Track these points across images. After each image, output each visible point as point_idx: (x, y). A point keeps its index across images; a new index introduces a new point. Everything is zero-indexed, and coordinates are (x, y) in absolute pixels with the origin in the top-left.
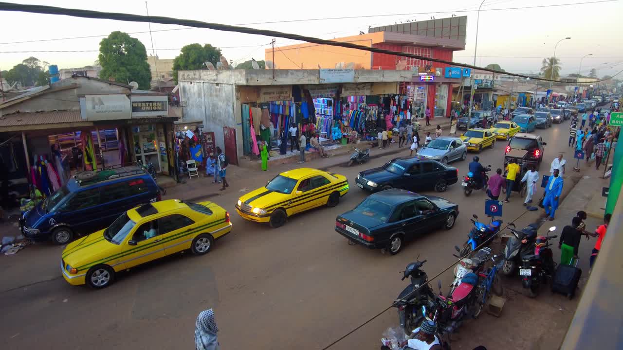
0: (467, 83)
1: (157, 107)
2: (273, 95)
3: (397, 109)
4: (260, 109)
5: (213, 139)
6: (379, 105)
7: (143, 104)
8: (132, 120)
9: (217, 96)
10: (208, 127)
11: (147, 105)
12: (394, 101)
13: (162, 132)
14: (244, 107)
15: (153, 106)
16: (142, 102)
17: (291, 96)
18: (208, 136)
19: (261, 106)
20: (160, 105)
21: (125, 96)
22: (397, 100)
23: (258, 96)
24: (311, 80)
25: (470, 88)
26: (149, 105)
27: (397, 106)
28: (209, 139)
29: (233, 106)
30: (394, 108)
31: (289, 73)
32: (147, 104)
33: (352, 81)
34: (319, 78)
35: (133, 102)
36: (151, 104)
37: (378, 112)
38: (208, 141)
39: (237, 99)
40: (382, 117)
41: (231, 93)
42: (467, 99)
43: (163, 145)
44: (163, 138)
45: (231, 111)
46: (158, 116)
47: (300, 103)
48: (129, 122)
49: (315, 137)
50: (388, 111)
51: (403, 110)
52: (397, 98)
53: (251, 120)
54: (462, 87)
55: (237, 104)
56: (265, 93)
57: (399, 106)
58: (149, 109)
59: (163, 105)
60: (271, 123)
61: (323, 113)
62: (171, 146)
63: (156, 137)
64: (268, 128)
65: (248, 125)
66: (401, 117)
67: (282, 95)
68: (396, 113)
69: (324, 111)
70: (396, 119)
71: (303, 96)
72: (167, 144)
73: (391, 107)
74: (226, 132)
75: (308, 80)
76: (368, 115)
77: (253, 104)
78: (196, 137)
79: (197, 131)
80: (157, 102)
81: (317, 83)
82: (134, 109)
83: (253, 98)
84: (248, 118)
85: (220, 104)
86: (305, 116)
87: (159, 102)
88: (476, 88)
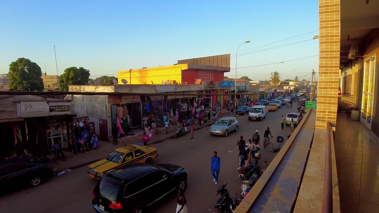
0: (232, 89)
1: (64, 109)
2: (129, 100)
3: (197, 105)
4: (122, 108)
5: (94, 127)
6: (188, 103)
7: (56, 107)
8: (49, 116)
9: (95, 101)
10: (91, 120)
11: (59, 108)
12: (196, 101)
13: (65, 123)
14: (113, 107)
15: (62, 109)
16: (55, 106)
17: (140, 100)
18: (91, 125)
19: (122, 106)
20: (66, 108)
21: (45, 103)
22: (197, 100)
23: (121, 101)
24: (151, 91)
25: (234, 91)
26: (60, 108)
27: (197, 103)
28: (92, 126)
29: (106, 107)
30: (195, 105)
31: (139, 88)
32: (59, 107)
33: (174, 91)
34: (155, 90)
35: (50, 106)
36: (61, 107)
37: (188, 107)
38: (91, 128)
39: (109, 102)
40: (190, 110)
41: (105, 99)
42: (233, 97)
43: (65, 131)
44: (66, 127)
45: (104, 109)
46: (64, 114)
47: (145, 104)
48: (47, 118)
49: (154, 123)
51: (200, 105)
52: (197, 99)
53: (117, 115)
54: (230, 91)
55: (108, 106)
56: (125, 99)
57: (198, 103)
58: (60, 110)
59: (68, 107)
60: (128, 116)
61: (157, 108)
62: (70, 132)
63: (61, 126)
64: (127, 119)
65: (115, 117)
66: (200, 109)
67: (135, 99)
68: (197, 107)
69: (158, 107)
70: (197, 110)
71: (146, 99)
72: (68, 131)
73: (194, 104)
74: (101, 122)
75: (150, 91)
76: (182, 109)
77: (118, 105)
78: (85, 126)
79: (85, 122)
80: (65, 106)
81: (154, 92)
82: (51, 110)
83: (117, 101)
84: (116, 113)
85: (97, 105)
86: (148, 111)
87: (66, 106)
88: (237, 91)
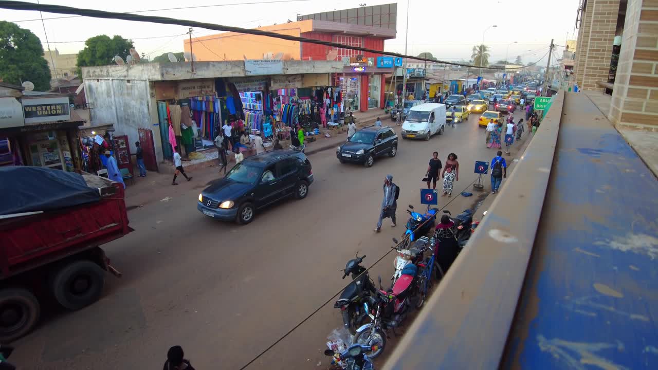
0: (399, 73)
1: (56, 110)
2: (193, 90)
3: (330, 101)
4: (179, 106)
5: (127, 144)
6: (312, 98)
7: (38, 107)
8: (25, 127)
9: (128, 94)
10: (120, 130)
11: (44, 109)
12: (327, 93)
13: (66, 139)
14: (160, 105)
15: (51, 110)
16: (36, 106)
17: (214, 91)
18: (120, 141)
19: (180, 102)
20: (60, 108)
21: (14, 99)
22: (329, 92)
23: (176, 92)
24: (235, 73)
25: (401, 78)
26: (46, 109)
27: (330, 98)
28: (122, 144)
29: (148, 105)
30: (327, 101)
31: (211, 66)
32: (44, 107)
33: (282, 73)
34: (244, 70)
35: (25, 106)
36: (48, 108)
37: (311, 105)
38: (121, 147)
39: (152, 96)
40: (316, 111)
41: (145, 91)
42: (400, 89)
43: (68, 155)
44: (68, 147)
45: (146, 110)
46: (58, 121)
47: (225, 98)
48: (22, 130)
50: (321, 105)
51: (336, 103)
52: (329, 90)
53: (169, 120)
54: (394, 77)
55: (152, 102)
56: (184, 89)
57: (331, 98)
58: (46, 113)
59: (64, 108)
60: (193, 122)
61: (252, 108)
62: (77, 155)
63: (58, 145)
64: (190, 128)
65: (166, 125)
66: (335, 110)
67: (204, 89)
68: (330, 106)
69: (253, 106)
70: (330, 112)
71: (227, 90)
72: (73, 154)
73: (325, 100)
74: (141, 135)
75: (233, 73)
76: (301, 109)
77: (171, 101)
78: (106, 143)
79: (106, 136)
80: (56, 105)
81: (242, 75)
82: (27, 114)
83: (170, 94)
84: (166, 117)
85: (133, 103)
86: (232, 112)
87: (59, 104)
88: (408, 78)
